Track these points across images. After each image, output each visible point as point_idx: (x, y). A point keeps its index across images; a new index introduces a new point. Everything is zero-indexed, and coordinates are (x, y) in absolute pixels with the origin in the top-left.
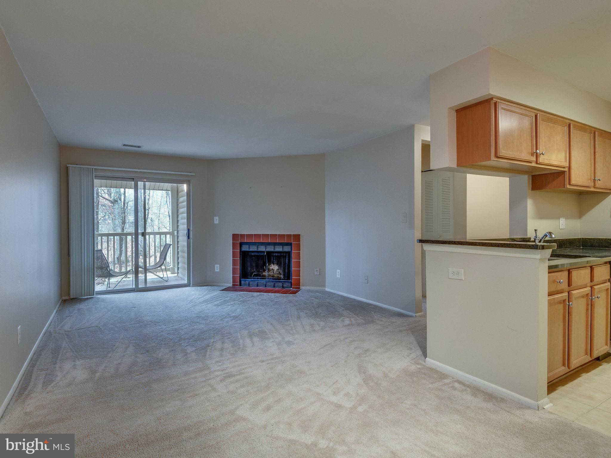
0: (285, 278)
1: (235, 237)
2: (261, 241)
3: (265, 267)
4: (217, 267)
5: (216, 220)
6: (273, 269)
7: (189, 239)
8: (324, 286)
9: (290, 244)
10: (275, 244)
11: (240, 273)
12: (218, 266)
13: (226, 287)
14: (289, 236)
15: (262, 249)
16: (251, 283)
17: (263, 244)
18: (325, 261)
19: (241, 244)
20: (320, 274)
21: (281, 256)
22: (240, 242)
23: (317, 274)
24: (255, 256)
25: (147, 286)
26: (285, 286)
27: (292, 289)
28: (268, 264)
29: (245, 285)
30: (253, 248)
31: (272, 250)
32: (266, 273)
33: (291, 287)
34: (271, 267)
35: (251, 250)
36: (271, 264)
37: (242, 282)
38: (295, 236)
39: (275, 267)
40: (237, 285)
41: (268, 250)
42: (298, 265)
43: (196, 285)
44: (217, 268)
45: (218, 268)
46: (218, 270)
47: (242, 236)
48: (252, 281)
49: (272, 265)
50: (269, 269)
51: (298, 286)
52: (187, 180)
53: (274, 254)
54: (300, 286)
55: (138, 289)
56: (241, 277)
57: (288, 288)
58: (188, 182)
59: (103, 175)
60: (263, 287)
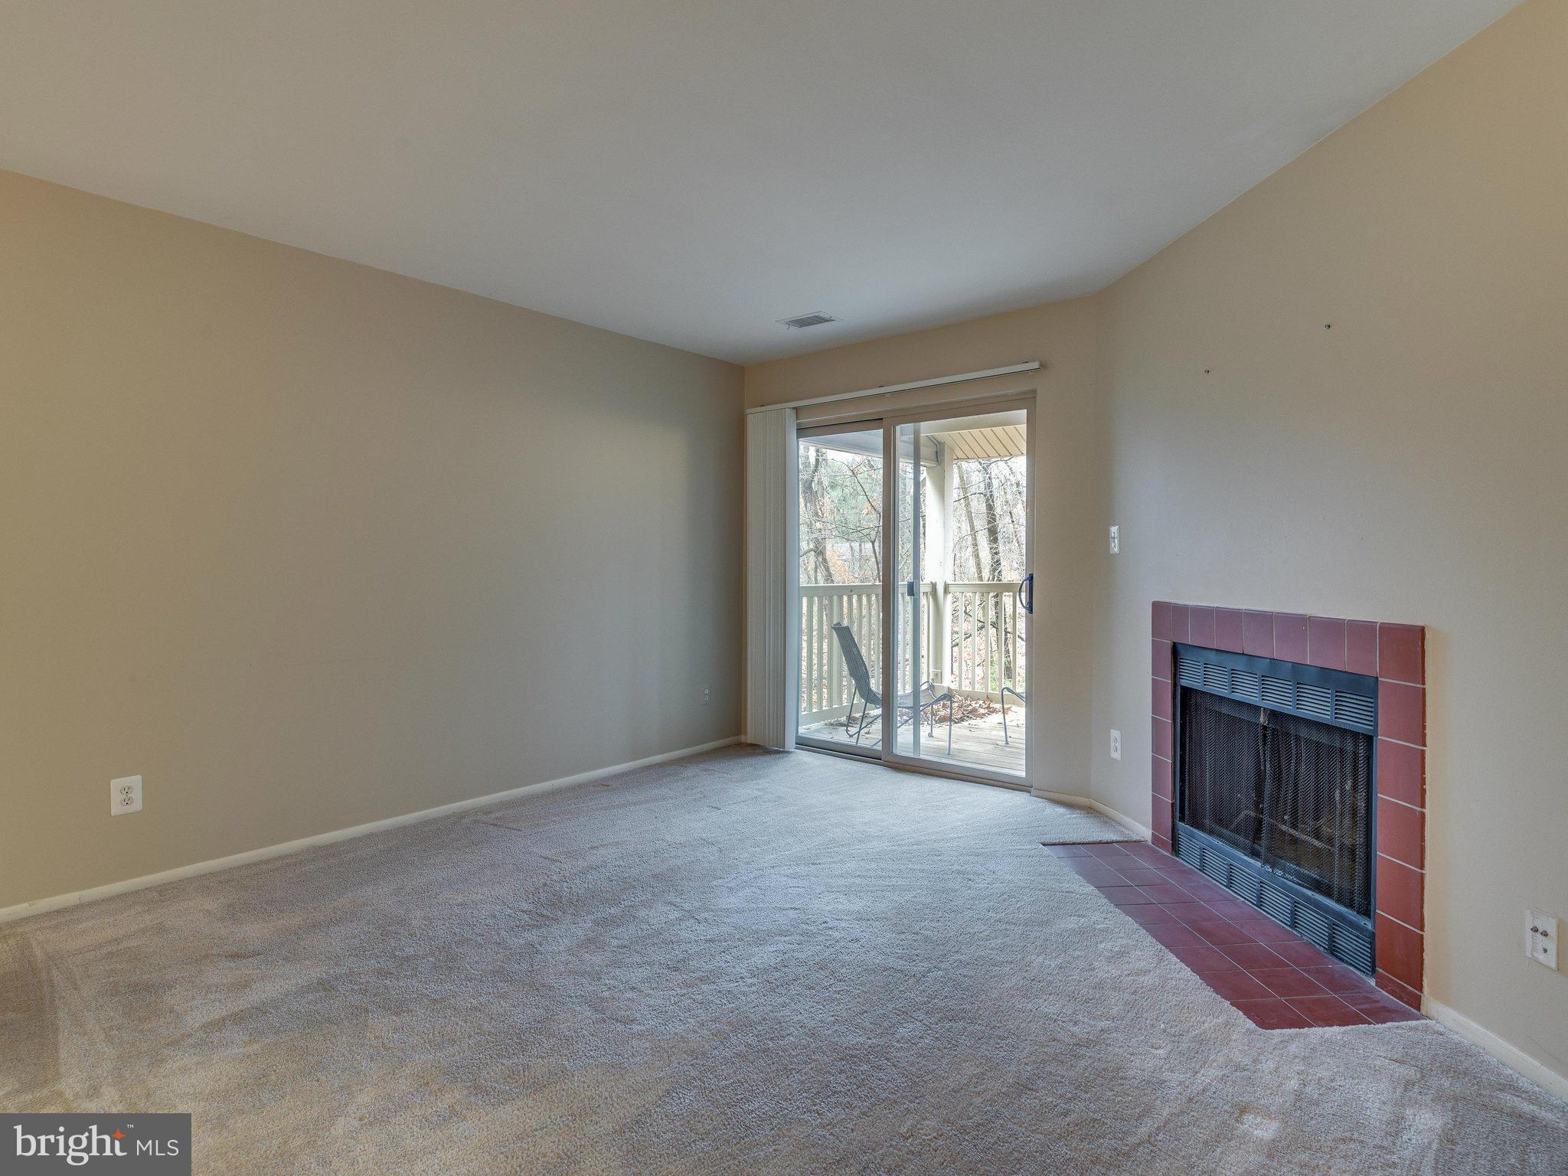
4: (1116, 740)
5: (1114, 540)
7: (1031, 612)
9: (1369, 689)
10: (1299, 676)
11: (1175, 793)
12: (1119, 735)
13: (1113, 838)
14: (1362, 631)
15: (1249, 691)
16: (1208, 856)
17: (1249, 663)
19: (1177, 653)
20: (1562, 964)
21: (1330, 749)
22: (1173, 642)
23: (1542, 956)
25: (920, 756)
26: (1341, 942)
27: (1373, 981)
29: (1189, 855)
30: (1218, 685)
31: (1289, 705)
33: (1372, 970)
35: (1214, 688)
37: (1182, 839)
40: (1163, 845)
41: (1273, 701)
42: (1414, 838)
44: (1115, 744)
45: (1119, 745)
46: (1118, 756)
47: (1180, 614)
51: (1408, 987)
52: (1025, 393)
53: (1304, 733)
54: (1426, 989)
55: (889, 759)
56: (1178, 814)
57: (1356, 967)
58: (1026, 400)
59: (817, 421)
60: (1247, 900)
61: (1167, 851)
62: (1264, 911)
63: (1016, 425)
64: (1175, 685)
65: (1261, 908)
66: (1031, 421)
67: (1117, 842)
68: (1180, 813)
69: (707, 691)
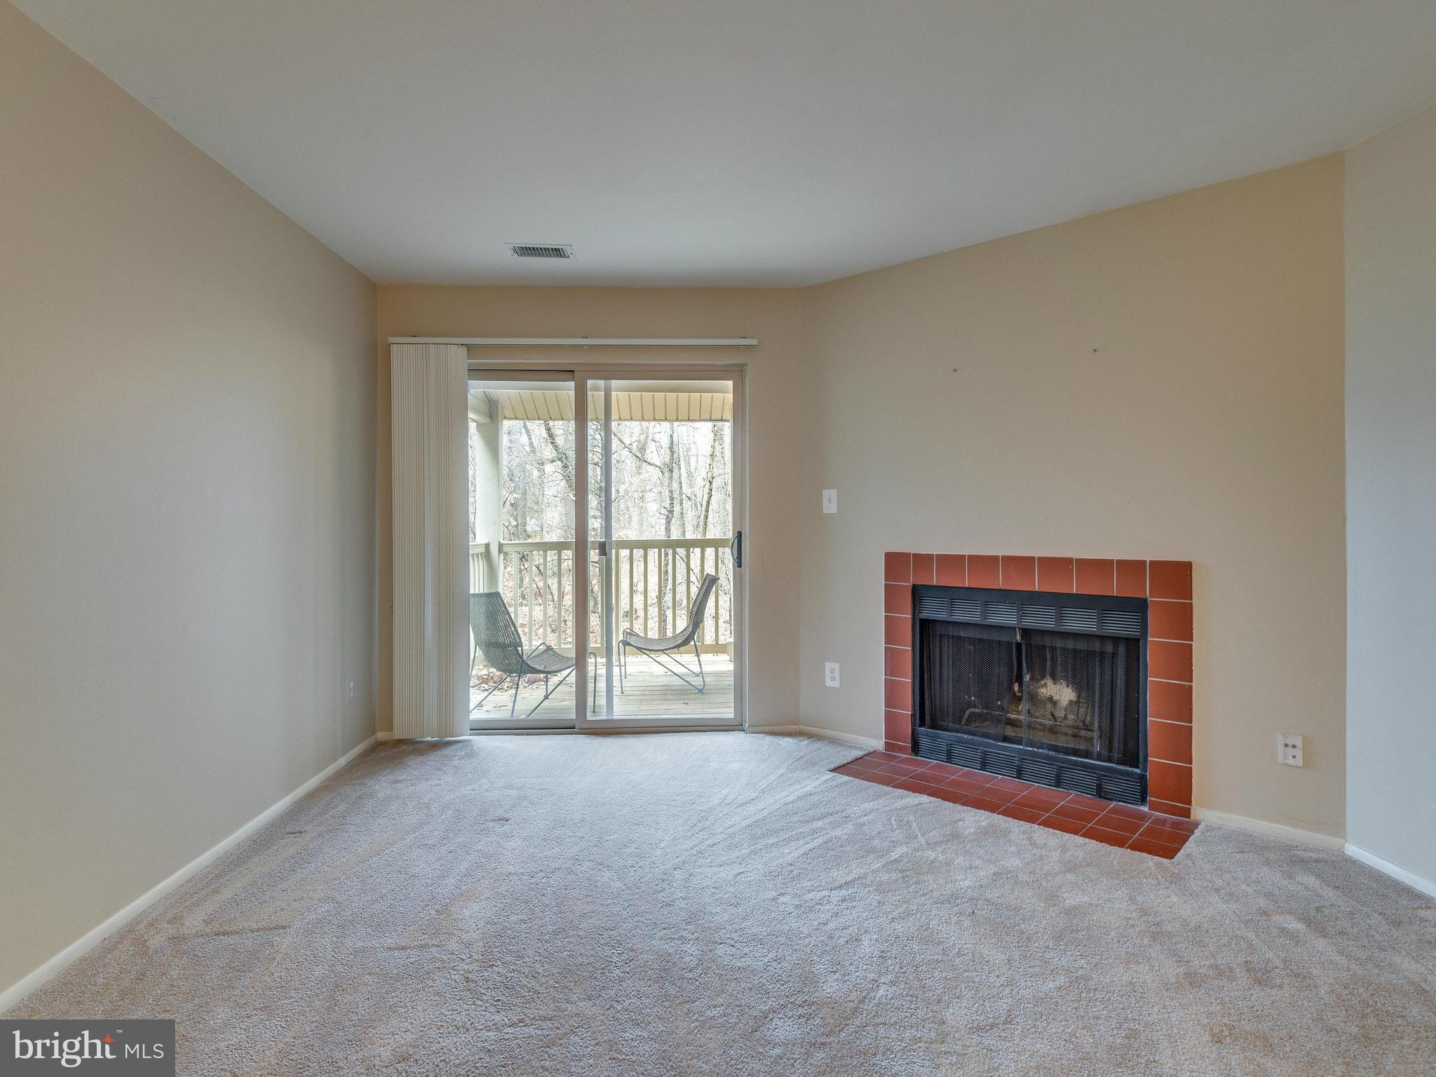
0: (1110, 750)
1: (895, 562)
2: (1000, 583)
3: (1016, 687)
4: (832, 671)
5: (830, 502)
6: (1051, 699)
7: (740, 565)
8: (1337, 827)
9: (1139, 607)
10: (1062, 602)
11: (914, 705)
12: (836, 666)
13: (859, 753)
14: (1132, 568)
15: (1005, 617)
16: (957, 749)
17: (1006, 596)
18: (1345, 710)
19: (918, 593)
20: (1308, 763)
21: (1090, 654)
22: (914, 585)
23: (1291, 761)
24: (973, 641)
25: (615, 717)
26: (1109, 787)
27: (1145, 809)
28: (1028, 676)
29: (932, 753)
30: (966, 615)
31: (1050, 624)
32: (1020, 714)
33: (1143, 801)
34: (1043, 690)
35: (959, 617)
36: (1043, 677)
37: (924, 741)
38: (1160, 567)
39: (1063, 693)
40: (901, 749)
41: (1030, 622)
42: (1182, 703)
43: (761, 729)
44: (832, 675)
45: (837, 675)
46: (836, 684)
47: (922, 561)
48: (961, 741)
49: (1049, 681)
50: (1033, 698)
51: (1179, 804)
52: (734, 365)
53: (1059, 643)
54: (1193, 803)
55: (584, 726)
56: (918, 722)
57: (1125, 802)
58: (737, 372)
59: (497, 364)
60: (1006, 775)
61: (907, 754)
62: (1025, 780)
63: (724, 393)
64: (914, 619)
65: (1022, 779)
66: (739, 392)
67: (865, 755)
68: (920, 720)
69: (352, 685)
